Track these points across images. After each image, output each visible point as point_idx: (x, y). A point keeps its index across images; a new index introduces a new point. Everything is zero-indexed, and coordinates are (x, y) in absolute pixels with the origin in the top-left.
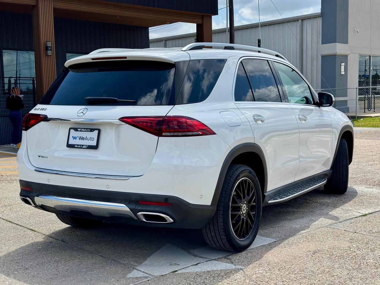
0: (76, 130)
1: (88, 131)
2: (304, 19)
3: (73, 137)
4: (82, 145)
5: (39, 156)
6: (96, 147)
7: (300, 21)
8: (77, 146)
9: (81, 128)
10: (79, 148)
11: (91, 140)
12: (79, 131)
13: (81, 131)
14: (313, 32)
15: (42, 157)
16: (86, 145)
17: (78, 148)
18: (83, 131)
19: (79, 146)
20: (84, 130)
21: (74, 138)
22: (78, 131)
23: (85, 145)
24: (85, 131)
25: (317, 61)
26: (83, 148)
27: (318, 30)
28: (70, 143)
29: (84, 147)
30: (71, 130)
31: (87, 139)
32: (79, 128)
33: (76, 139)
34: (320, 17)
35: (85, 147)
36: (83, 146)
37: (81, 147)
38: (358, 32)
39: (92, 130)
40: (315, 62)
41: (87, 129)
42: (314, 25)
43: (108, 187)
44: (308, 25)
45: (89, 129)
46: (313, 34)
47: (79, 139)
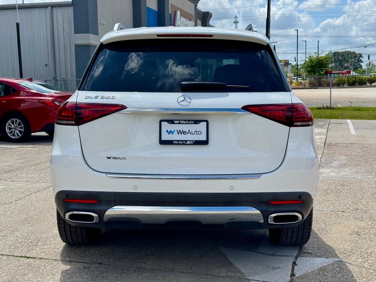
0: (171, 122)
1: (190, 124)
2: (54, 7)
3: (167, 131)
4: (184, 141)
5: (109, 158)
6: (205, 143)
7: (50, 8)
8: (177, 142)
9: (179, 120)
10: (181, 144)
11: (197, 133)
12: (177, 123)
13: (179, 123)
14: (64, 20)
15: (116, 158)
16: (191, 141)
17: (178, 144)
18: (183, 124)
19: (180, 142)
20: (184, 122)
21: (170, 132)
22: (174, 123)
23: (189, 141)
24: (187, 123)
25: (70, 51)
26: (187, 144)
27: (70, 19)
28: (163, 139)
29: (188, 142)
30: (162, 122)
31: (190, 133)
32: (176, 120)
33: (172, 134)
34: (72, 6)
35: (191, 143)
36: (186, 141)
37: (184, 143)
38: (104, 25)
39: (196, 122)
40: (69, 51)
41: (189, 121)
42: (65, 13)
43: (232, 188)
44: (58, 12)
45: (192, 120)
46: (64, 22)
47: (178, 134)
